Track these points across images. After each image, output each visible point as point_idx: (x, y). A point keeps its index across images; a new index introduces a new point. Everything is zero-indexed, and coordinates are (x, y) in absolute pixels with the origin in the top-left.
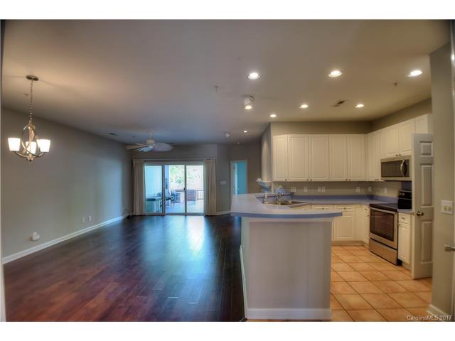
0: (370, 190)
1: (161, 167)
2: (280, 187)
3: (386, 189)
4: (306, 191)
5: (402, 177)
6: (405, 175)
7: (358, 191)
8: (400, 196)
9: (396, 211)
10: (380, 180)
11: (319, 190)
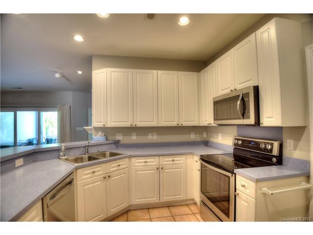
0: (205, 136)
1: (13, 113)
2: (100, 133)
3: (220, 134)
4: (134, 138)
5: (240, 119)
6: (243, 116)
7: (193, 137)
8: (235, 145)
9: (233, 173)
10: (213, 125)
11: (150, 137)
